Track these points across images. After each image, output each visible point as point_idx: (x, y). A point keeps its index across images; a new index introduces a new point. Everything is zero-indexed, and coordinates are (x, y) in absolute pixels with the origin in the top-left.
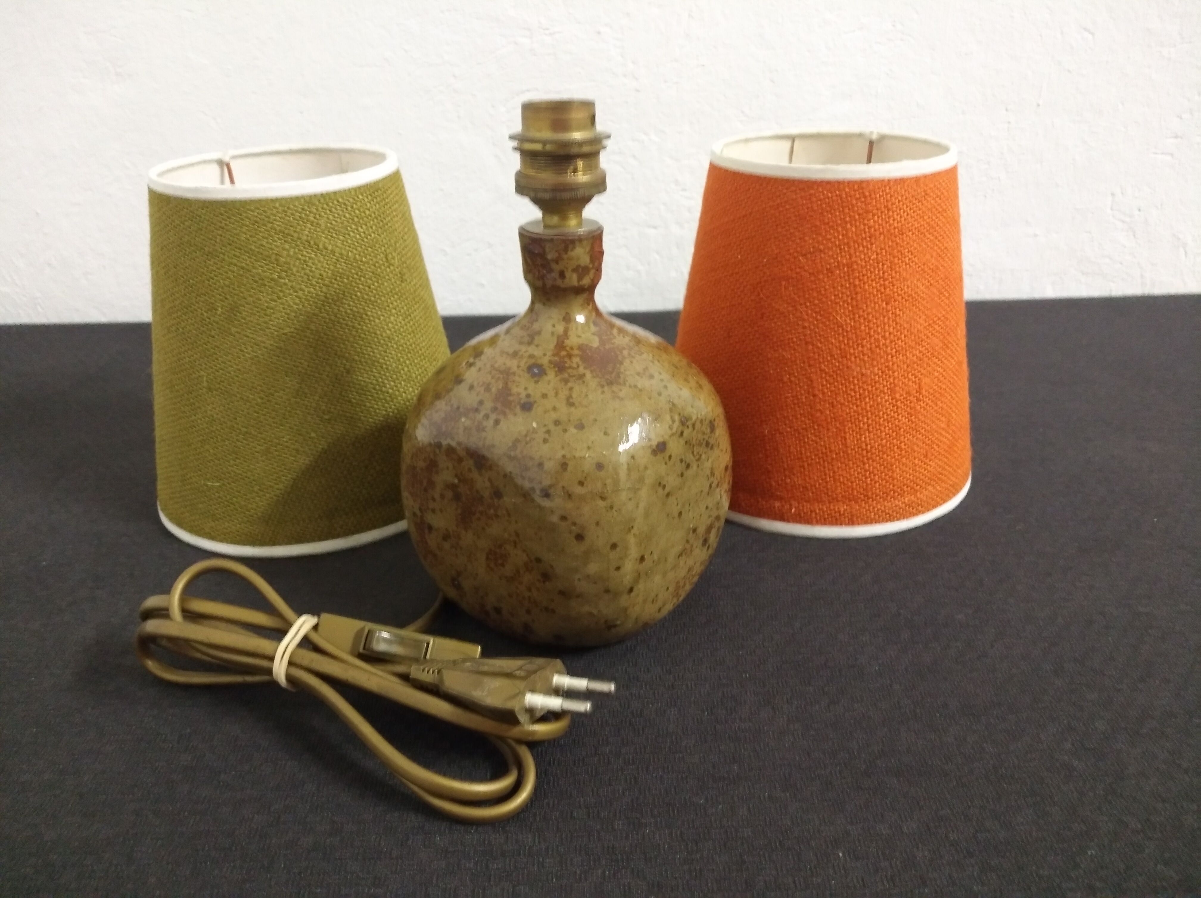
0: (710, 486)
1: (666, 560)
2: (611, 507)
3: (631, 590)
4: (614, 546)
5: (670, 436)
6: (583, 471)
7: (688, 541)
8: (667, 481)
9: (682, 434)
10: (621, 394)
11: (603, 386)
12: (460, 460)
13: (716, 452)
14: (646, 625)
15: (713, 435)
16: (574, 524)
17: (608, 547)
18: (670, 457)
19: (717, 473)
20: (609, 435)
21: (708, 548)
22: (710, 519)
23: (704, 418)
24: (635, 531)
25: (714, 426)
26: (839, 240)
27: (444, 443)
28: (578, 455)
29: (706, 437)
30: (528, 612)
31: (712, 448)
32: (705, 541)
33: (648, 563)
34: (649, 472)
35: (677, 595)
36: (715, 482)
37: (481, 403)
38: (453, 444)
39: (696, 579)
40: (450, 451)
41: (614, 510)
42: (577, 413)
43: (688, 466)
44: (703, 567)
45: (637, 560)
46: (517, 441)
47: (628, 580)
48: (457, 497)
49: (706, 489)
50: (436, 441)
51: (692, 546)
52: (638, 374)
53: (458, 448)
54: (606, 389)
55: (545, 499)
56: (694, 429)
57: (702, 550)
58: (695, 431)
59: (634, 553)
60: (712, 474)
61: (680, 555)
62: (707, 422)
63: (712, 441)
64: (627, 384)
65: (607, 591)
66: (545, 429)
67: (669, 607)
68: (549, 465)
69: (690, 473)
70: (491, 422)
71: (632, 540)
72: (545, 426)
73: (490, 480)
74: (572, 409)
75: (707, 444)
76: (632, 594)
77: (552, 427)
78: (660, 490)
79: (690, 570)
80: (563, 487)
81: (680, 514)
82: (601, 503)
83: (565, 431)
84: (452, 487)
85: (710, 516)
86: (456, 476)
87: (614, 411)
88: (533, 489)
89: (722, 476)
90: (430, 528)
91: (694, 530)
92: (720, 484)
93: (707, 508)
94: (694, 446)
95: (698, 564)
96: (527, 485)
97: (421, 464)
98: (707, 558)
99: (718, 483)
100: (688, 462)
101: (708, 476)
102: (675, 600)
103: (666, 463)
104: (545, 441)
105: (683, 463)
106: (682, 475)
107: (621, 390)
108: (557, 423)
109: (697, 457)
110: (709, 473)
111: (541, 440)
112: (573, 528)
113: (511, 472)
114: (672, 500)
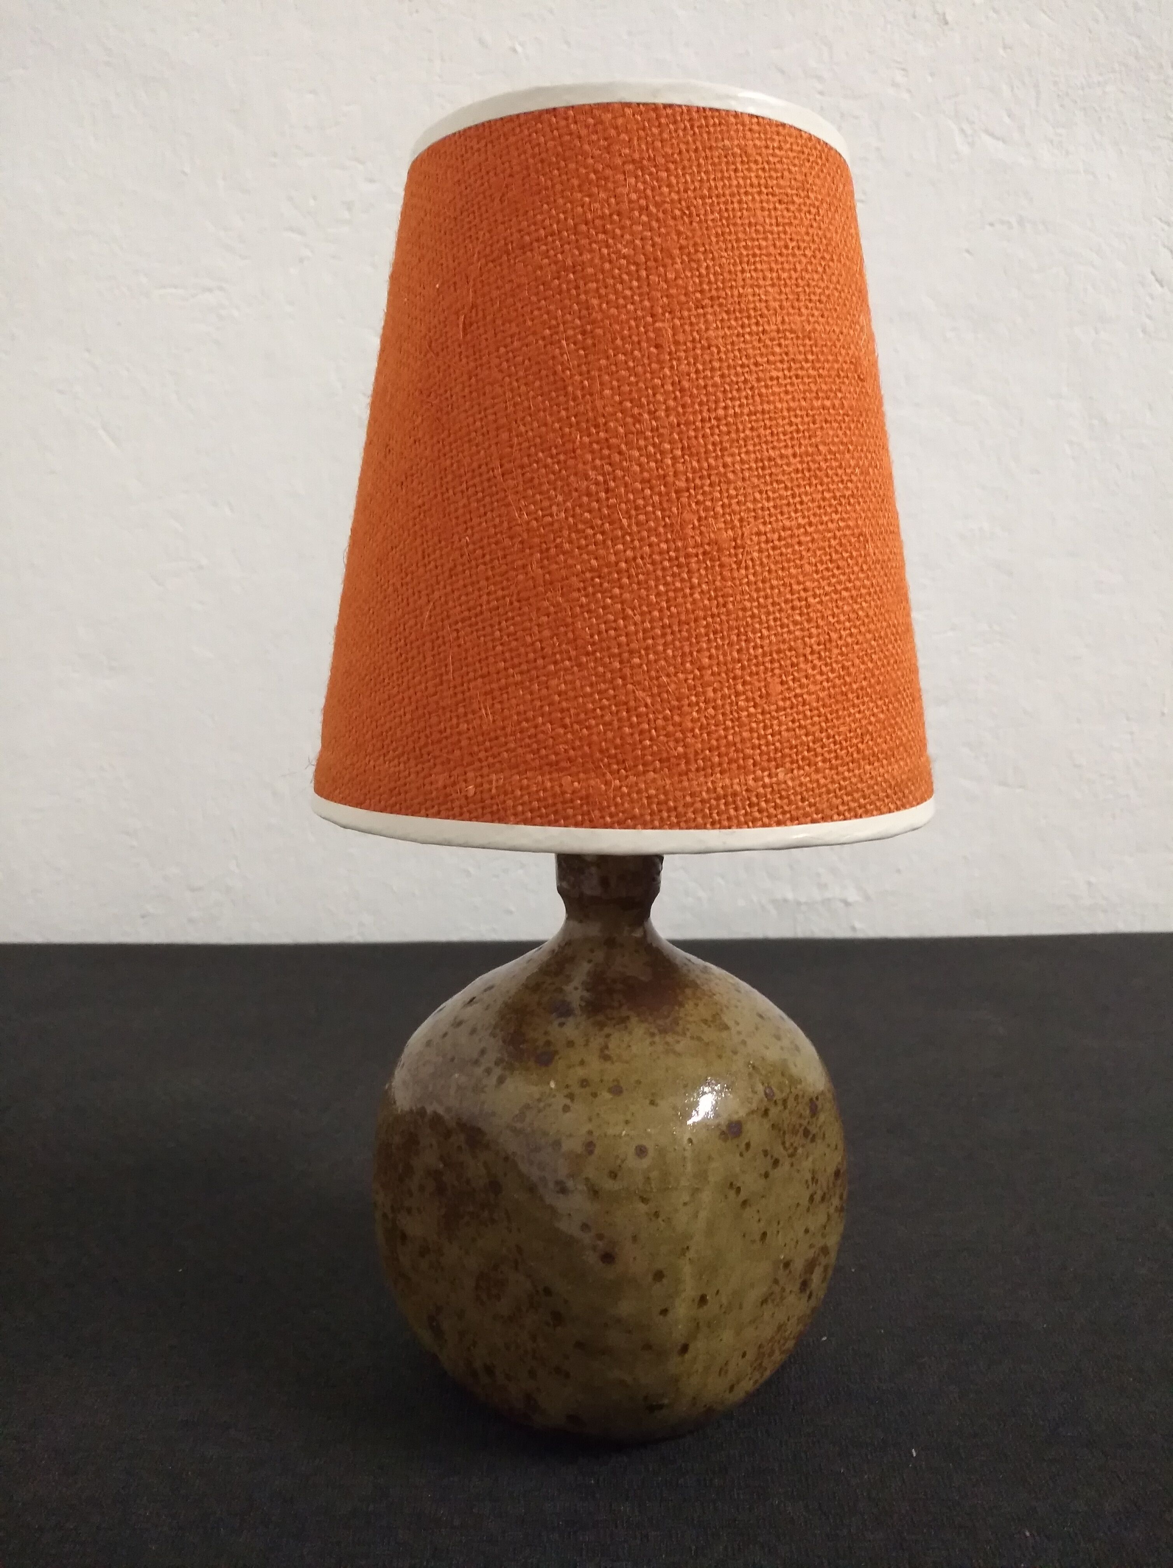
0: (812, 1199)
1: (741, 1308)
2: (657, 1215)
3: (685, 1349)
4: (659, 1276)
5: (748, 1114)
6: (617, 1157)
7: (776, 1281)
8: (743, 1182)
9: (766, 1113)
10: (678, 1048)
11: (653, 1035)
12: (448, 1134)
13: (819, 1148)
14: (710, 1410)
15: (814, 1119)
16: (600, 1237)
17: (650, 1278)
18: (748, 1145)
19: (823, 1181)
20: (657, 1105)
21: (810, 1297)
22: (813, 1251)
23: (801, 1093)
24: (691, 1254)
25: (816, 1106)
26: (558, 222)
27: (429, 1110)
28: (611, 1131)
29: (805, 1123)
30: (532, 1374)
31: (813, 1140)
32: (805, 1285)
33: (712, 1307)
34: (714, 1165)
35: (760, 1367)
36: (819, 1193)
37: (483, 1052)
38: (441, 1111)
39: (790, 1344)
40: (436, 1119)
41: (660, 1219)
42: (613, 1070)
43: (776, 1163)
44: (801, 1327)
45: (693, 1300)
46: (527, 1107)
47: (679, 1332)
48: (441, 1190)
49: (805, 1202)
50: (419, 1106)
51: (783, 1290)
52: (705, 1021)
53: (447, 1117)
54: (657, 1039)
55: (561, 1195)
56: (785, 1108)
57: (800, 1299)
58: (787, 1111)
59: (689, 1289)
60: (814, 1180)
61: (764, 1302)
62: (806, 1099)
63: (813, 1130)
64: (688, 1034)
65: (648, 1347)
66: (566, 1092)
67: (747, 1386)
68: (567, 1145)
69: (777, 1173)
70: (494, 1079)
71: (687, 1270)
72: (567, 1086)
73: (485, 1164)
74: (608, 1065)
75: (806, 1133)
76: (687, 1356)
77: (576, 1089)
78: (732, 1194)
79: (781, 1328)
80: (587, 1179)
81: (764, 1234)
82: (642, 1208)
83: (595, 1095)
84: (436, 1175)
85: (811, 1246)
86: (441, 1158)
87: (667, 1071)
88: (543, 1179)
89: (831, 1185)
90: (404, 1237)
91: (787, 1265)
92: (827, 1196)
93: (807, 1231)
94: (784, 1133)
95: (794, 1320)
96: (535, 1174)
97: (397, 1139)
98: (809, 1312)
99: (825, 1194)
100: (776, 1156)
101: (807, 1181)
102: (757, 1375)
103: (741, 1155)
104: (566, 1109)
105: (769, 1157)
106: (766, 1175)
107: (678, 1042)
108: (584, 1083)
109: (791, 1151)
110: (809, 1176)
111: (561, 1107)
112: (600, 1243)
113: (514, 1153)
114: (749, 1212)
